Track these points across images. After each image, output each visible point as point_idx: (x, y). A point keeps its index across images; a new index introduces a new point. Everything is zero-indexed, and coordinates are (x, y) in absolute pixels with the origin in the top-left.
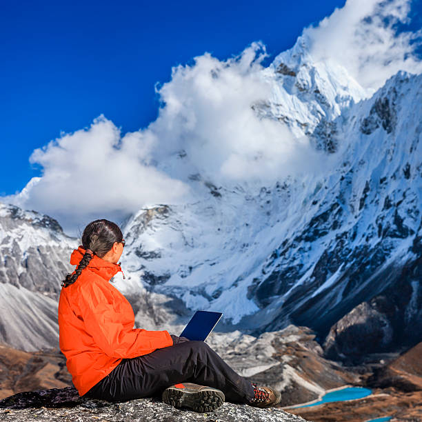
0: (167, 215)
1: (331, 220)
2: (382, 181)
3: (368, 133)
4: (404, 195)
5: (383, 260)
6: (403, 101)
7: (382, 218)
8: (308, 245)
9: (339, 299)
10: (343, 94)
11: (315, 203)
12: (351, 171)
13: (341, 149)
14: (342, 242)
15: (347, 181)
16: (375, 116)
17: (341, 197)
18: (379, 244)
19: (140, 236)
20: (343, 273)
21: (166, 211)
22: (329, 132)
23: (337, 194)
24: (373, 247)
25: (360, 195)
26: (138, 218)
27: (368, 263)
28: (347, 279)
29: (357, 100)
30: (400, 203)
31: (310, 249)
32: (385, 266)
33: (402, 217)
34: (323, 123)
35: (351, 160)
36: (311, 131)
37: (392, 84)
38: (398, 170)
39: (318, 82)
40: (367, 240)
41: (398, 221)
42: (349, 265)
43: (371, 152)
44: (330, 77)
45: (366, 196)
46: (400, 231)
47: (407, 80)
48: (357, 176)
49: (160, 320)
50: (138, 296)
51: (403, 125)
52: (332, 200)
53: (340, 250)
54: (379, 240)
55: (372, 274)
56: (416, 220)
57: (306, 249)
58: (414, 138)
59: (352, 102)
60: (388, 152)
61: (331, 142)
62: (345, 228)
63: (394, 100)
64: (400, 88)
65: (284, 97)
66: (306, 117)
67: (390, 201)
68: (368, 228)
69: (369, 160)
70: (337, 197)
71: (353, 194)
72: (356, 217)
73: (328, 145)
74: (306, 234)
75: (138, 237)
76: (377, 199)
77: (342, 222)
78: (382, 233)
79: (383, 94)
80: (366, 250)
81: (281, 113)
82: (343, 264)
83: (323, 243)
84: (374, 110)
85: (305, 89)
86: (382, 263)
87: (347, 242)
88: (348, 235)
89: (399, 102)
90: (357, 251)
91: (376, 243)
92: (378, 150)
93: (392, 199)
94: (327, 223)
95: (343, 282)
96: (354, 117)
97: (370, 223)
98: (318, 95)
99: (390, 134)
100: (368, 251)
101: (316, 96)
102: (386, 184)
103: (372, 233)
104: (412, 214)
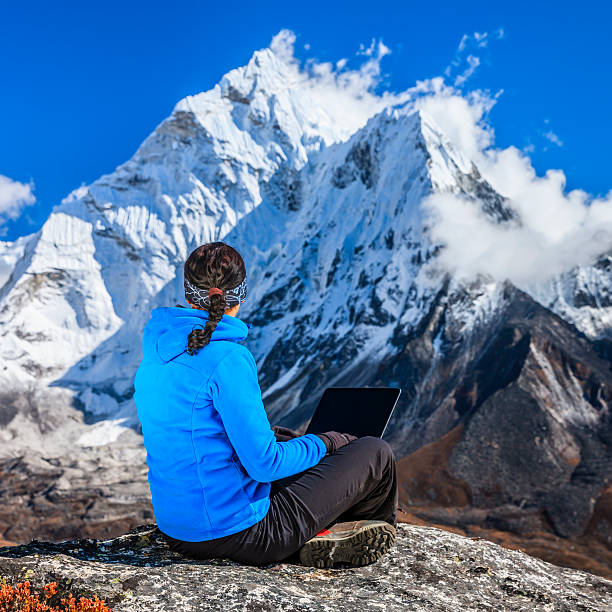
0: (62, 282)
1: (288, 298)
2: (357, 251)
3: (342, 186)
4: (385, 271)
5: (354, 353)
6: (388, 148)
7: (356, 299)
8: (257, 330)
9: (295, 403)
10: (311, 133)
11: (268, 275)
12: (318, 235)
13: (306, 205)
14: (303, 328)
15: (312, 248)
16: (352, 165)
17: (303, 270)
18: (350, 332)
19: (23, 310)
20: (302, 369)
21: (61, 277)
22: (290, 181)
23: (298, 265)
24: (341, 336)
25: (328, 268)
26: (21, 285)
27: (334, 357)
28: (306, 378)
29: (329, 143)
30: (379, 280)
31: (259, 335)
32: (356, 361)
33: (381, 298)
34: (283, 169)
35: (317, 221)
36: (266, 179)
37: (375, 125)
38: (378, 237)
39: (278, 115)
40: (335, 327)
41: (376, 303)
42: (309, 359)
43: (345, 212)
44: (294, 110)
45: (336, 269)
46: (377, 317)
47: (395, 120)
48: (325, 244)
49: (47, 427)
50: (17, 394)
51: (386, 180)
52: (291, 271)
53: (299, 339)
54: (350, 328)
55: (339, 372)
56: (398, 303)
57: (255, 336)
58: (400, 197)
59: (322, 144)
60: (366, 213)
61: (293, 196)
62: (306, 310)
63: (376, 145)
64: (385, 130)
65: (233, 132)
66: (261, 160)
67: (366, 277)
68: (337, 311)
69: (341, 222)
70: (298, 269)
71: (318, 265)
72: (322, 296)
73: (289, 199)
74: (255, 316)
75: (19, 311)
76: (349, 273)
77: (303, 301)
78: (354, 318)
79: (363, 137)
80: (332, 341)
81: (227, 152)
82: (302, 357)
83: (277, 329)
84: (351, 157)
85: (260, 123)
86: (352, 358)
87: (308, 329)
88: (310, 320)
89: (383, 149)
90: (322, 341)
91: (346, 332)
92: (354, 210)
93: (369, 274)
94: (283, 302)
95: (301, 381)
96: (324, 164)
97: (339, 305)
98: (278, 132)
99: (369, 191)
100: (336, 341)
101: (275, 133)
102: (362, 254)
103: (342, 318)
104: (394, 295)
